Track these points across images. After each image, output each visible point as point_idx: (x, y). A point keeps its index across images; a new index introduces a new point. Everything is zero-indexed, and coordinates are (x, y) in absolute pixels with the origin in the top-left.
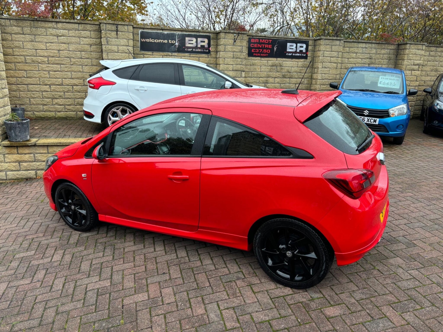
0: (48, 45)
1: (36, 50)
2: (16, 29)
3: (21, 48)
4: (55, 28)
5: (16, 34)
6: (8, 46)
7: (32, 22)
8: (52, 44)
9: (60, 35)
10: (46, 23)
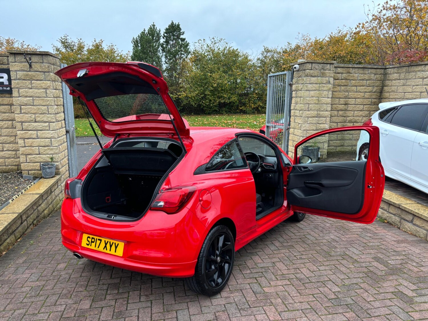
0: (414, 87)
1: (405, 93)
2: (396, 76)
3: (395, 92)
4: (423, 71)
5: (395, 80)
6: (388, 90)
7: (407, 68)
8: (417, 87)
9: (425, 77)
10: (417, 66)
